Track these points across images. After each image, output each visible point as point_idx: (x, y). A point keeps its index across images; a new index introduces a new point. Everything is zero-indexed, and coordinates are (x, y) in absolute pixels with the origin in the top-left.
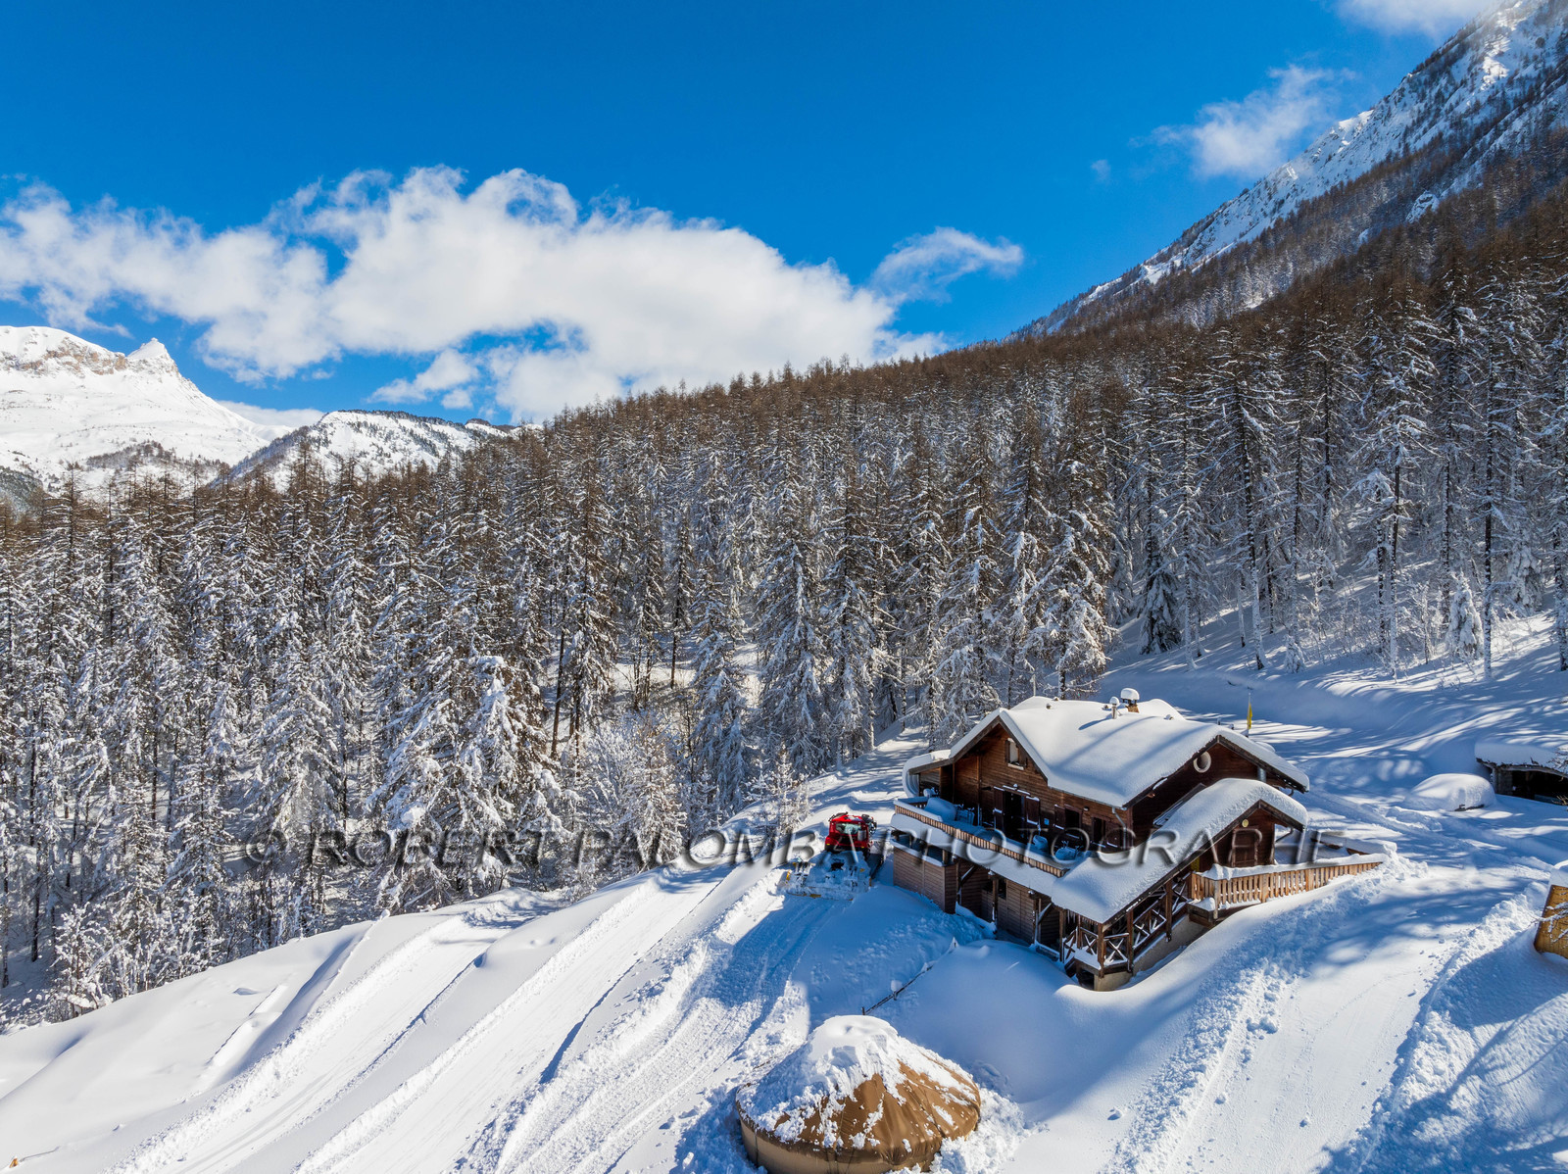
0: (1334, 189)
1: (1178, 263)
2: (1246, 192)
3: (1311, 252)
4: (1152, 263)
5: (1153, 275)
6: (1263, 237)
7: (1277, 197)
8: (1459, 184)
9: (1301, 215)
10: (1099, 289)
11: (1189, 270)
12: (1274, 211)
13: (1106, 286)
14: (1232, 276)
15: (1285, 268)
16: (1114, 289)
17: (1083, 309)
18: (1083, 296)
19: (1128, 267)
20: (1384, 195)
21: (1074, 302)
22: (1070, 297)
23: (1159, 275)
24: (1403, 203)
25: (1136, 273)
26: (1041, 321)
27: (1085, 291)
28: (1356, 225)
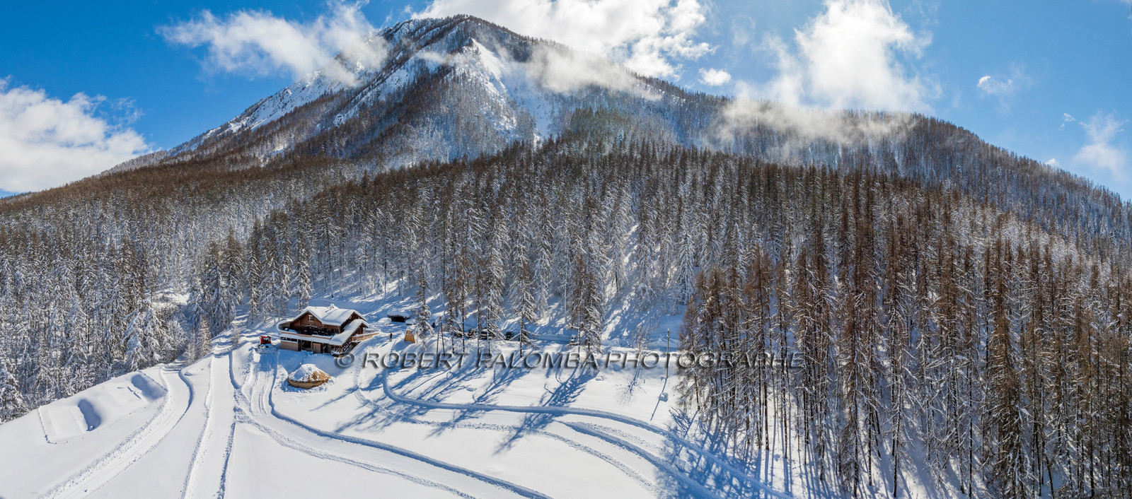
0: (306, 104)
1: (244, 123)
2: (271, 97)
3: (300, 130)
4: (233, 122)
5: (235, 128)
6: (281, 120)
7: (285, 101)
8: (351, 113)
9: (295, 112)
10: (211, 131)
11: (250, 128)
12: (283, 107)
13: (214, 131)
14: (271, 136)
15: (291, 136)
16: (218, 132)
17: (206, 141)
18: (205, 134)
19: (223, 123)
20: (324, 109)
21: (201, 137)
22: (199, 134)
23: (237, 128)
24: (332, 115)
25: (227, 126)
26: (187, 143)
27: (205, 132)
28: (315, 121)
